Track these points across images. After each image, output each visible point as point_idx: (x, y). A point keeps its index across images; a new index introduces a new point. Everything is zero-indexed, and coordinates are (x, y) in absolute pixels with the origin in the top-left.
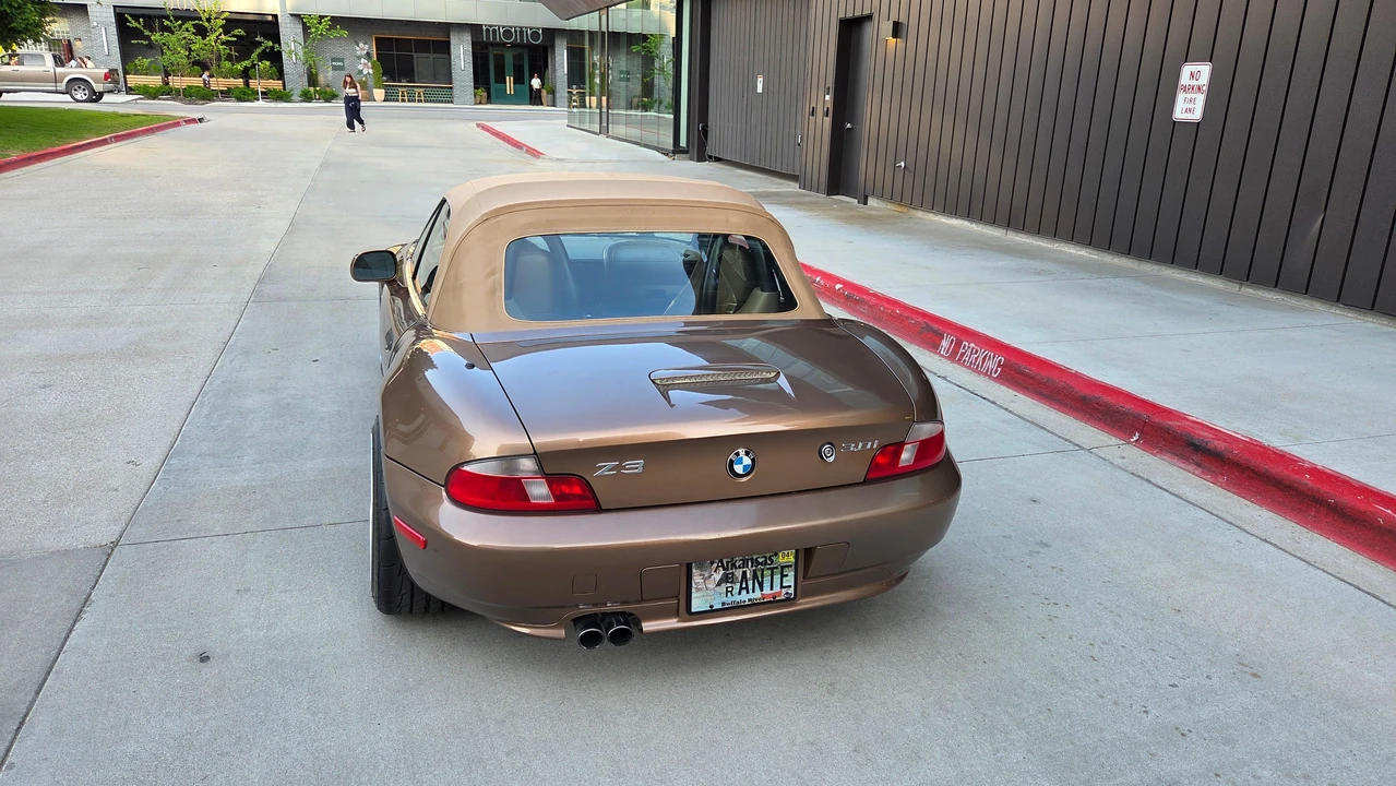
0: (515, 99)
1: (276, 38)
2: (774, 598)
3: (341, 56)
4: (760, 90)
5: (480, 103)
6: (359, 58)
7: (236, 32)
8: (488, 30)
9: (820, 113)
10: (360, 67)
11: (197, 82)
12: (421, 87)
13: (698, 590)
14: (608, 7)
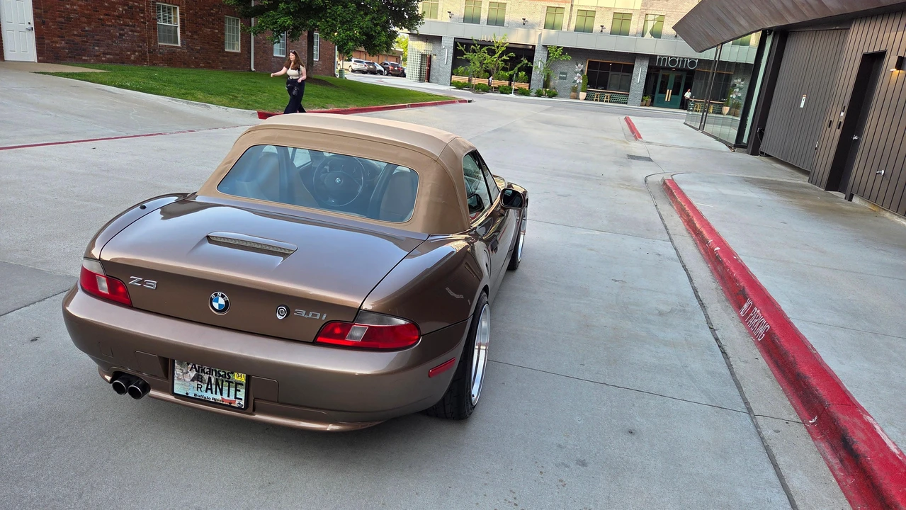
0: (670, 105)
1: (531, 59)
2: (230, 403)
3: (565, 71)
4: (802, 106)
5: (645, 105)
6: (576, 73)
7: (510, 54)
8: (660, 59)
9: (835, 125)
10: (576, 78)
11: (485, 81)
12: (609, 93)
13: (179, 379)
14: (722, 44)
